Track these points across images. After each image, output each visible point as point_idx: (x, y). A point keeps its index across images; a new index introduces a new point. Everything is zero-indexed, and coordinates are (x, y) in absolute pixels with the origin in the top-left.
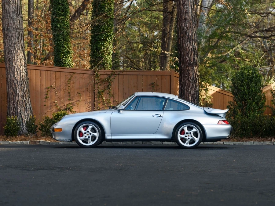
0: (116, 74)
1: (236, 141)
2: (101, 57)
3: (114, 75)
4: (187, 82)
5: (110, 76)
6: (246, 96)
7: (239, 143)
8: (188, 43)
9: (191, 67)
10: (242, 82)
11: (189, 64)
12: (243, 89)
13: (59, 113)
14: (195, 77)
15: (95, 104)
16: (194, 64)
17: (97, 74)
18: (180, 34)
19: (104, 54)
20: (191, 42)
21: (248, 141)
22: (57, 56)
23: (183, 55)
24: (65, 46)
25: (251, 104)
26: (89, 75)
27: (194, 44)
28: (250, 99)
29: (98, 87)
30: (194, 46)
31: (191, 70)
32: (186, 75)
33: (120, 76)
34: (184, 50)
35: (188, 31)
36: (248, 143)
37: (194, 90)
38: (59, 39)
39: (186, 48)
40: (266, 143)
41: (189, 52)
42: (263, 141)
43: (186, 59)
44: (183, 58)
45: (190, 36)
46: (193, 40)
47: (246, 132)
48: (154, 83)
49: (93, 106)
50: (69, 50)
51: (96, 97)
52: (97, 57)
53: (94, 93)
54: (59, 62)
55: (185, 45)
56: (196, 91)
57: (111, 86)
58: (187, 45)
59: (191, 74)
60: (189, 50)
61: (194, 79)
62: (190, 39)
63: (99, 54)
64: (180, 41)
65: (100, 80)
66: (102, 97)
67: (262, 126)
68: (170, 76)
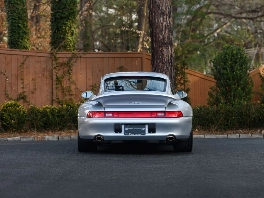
0: (77, 57)
1: (219, 134)
2: (63, 38)
3: (76, 58)
4: (161, 64)
5: (70, 59)
6: (230, 80)
7: (222, 137)
8: (161, 19)
9: (165, 47)
10: (225, 64)
11: (162, 43)
12: (226, 72)
13: (8, 103)
14: (170, 58)
15: (54, 92)
16: (168, 43)
17: (55, 57)
18: (152, 8)
19: (67, 35)
20: (165, 17)
21: (233, 134)
22: (12, 38)
23: (156, 33)
24: (20, 25)
25: (236, 90)
26: (46, 58)
27: (168, 19)
28: (235, 84)
29: (56, 72)
30: (168, 22)
31: (165, 50)
32: (160, 56)
33: (82, 59)
34: (157, 26)
35: (161, 5)
36: (233, 136)
37: (169, 73)
38: (14, 18)
39: (159, 25)
40: (255, 135)
41: (162, 29)
42: (252, 134)
43: (159, 38)
44: (156, 36)
45: (163, 11)
46: (167, 15)
47: (230, 123)
48: (123, 66)
49: (51, 94)
50: (25, 30)
51: (55, 84)
52: (58, 38)
53: (52, 79)
54: (13, 44)
55: (158, 21)
56: (172, 76)
57: (71, 70)
58: (159, 20)
59: (165, 55)
60: (163, 27)
61: (169, 61)
62: (163, 14)
63: (61, 34)
64: (152, 16)
65: (58, 63)
66: (61, 84)
67: (249, 116)
68: (141, 58)
